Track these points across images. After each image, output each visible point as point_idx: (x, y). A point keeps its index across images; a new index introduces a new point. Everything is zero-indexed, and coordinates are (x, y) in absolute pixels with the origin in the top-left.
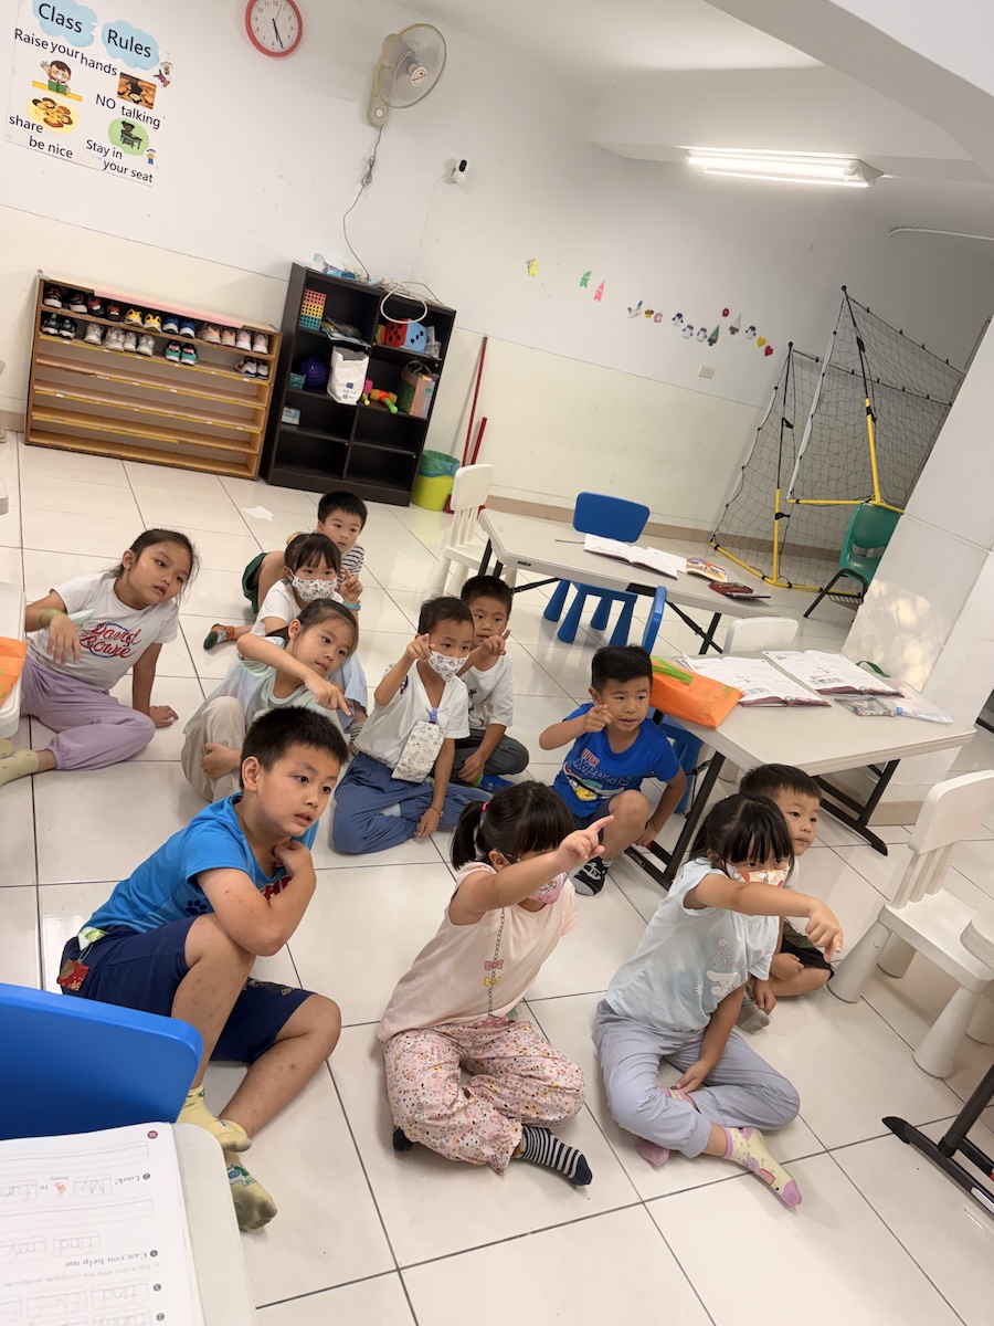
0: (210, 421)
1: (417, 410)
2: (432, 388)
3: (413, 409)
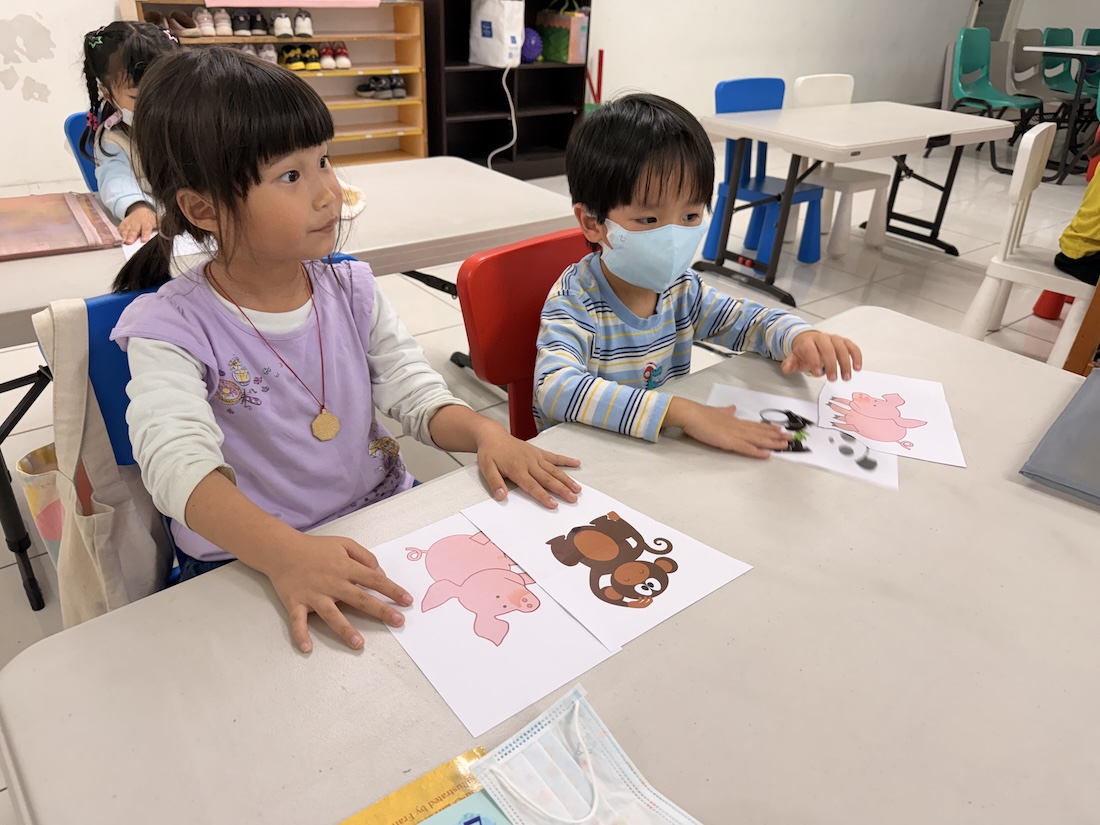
0: (369, 134)
1: (573, 58)
2: (586, 25)
3: (571, 55)
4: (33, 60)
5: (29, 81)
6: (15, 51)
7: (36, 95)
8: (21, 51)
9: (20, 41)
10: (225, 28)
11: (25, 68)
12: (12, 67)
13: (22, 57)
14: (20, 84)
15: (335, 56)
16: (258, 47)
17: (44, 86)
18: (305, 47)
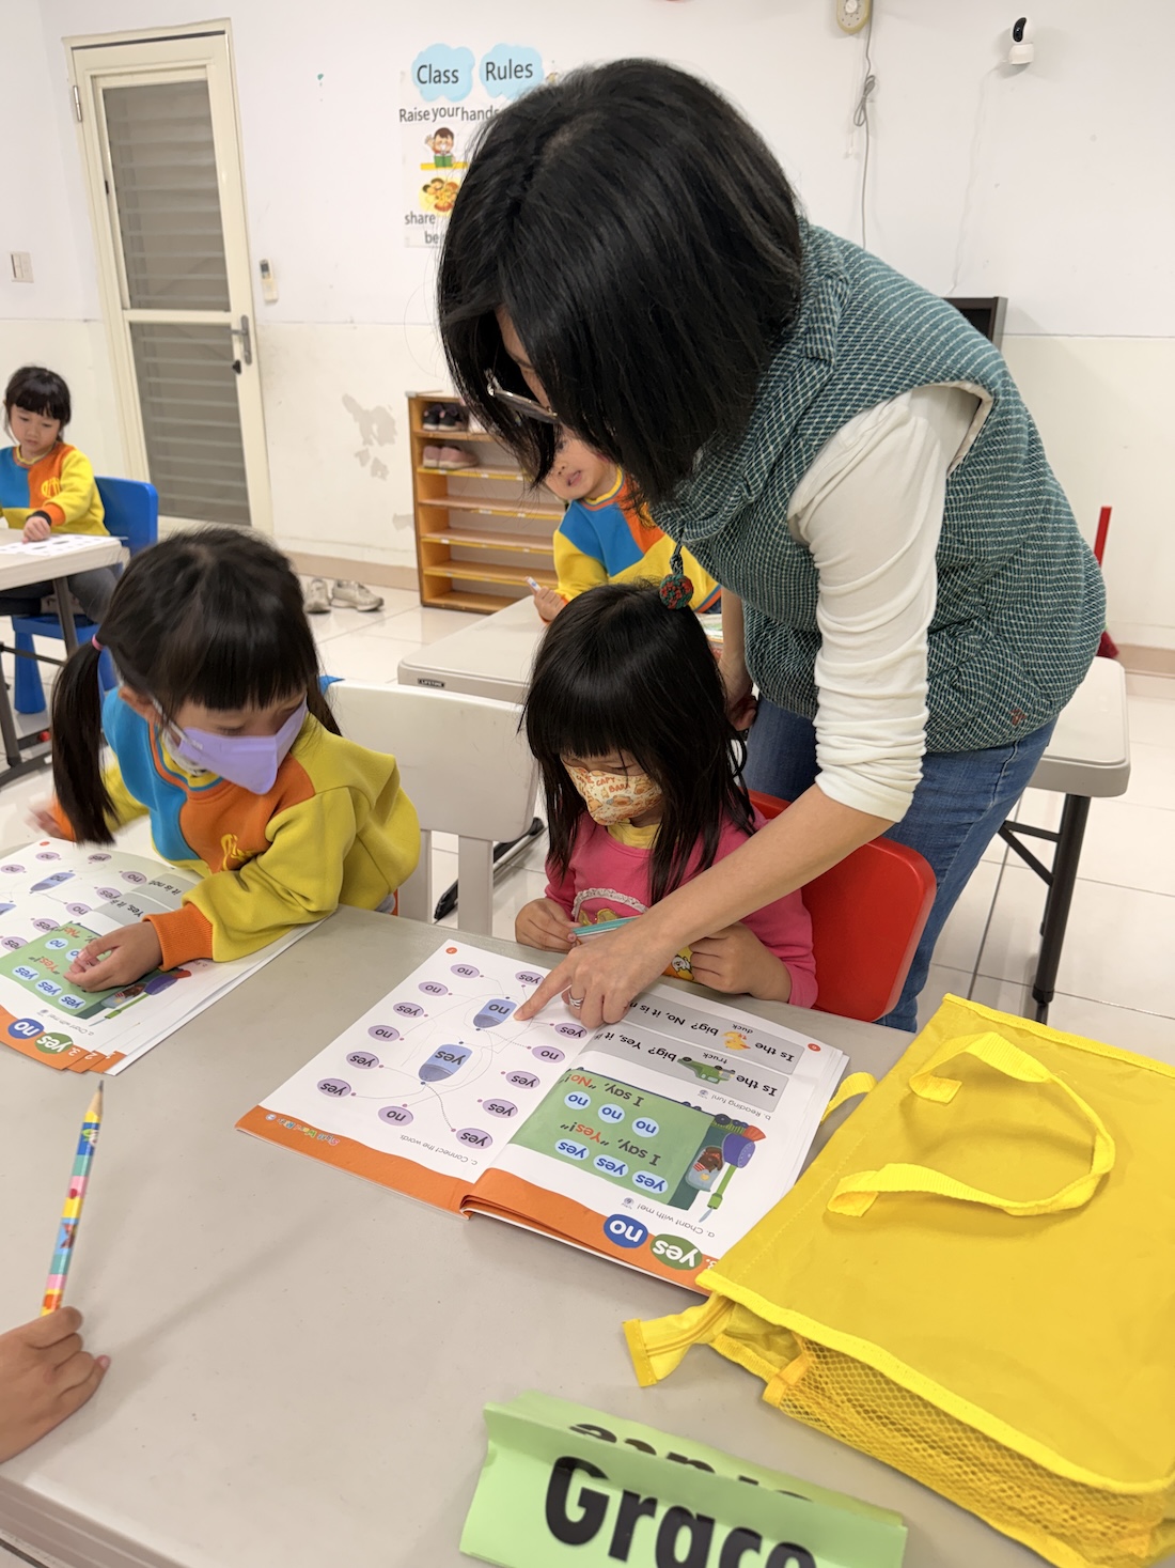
5: (376, 461)
6: (371, 437)
7: (379, 473)
8: (375, 437)
9: (375, 428)
11: (375, 451)
12: (367, 451)
13: (375, 442)
14: (370, 463)
17: (385, 467)
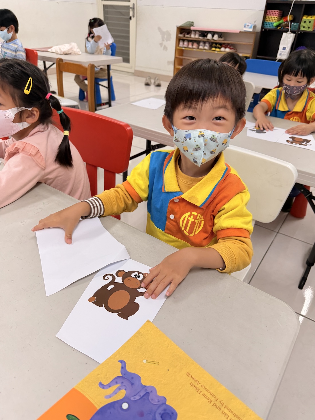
4: (167, 41)
6: (164, 39)
10: (197, 36)
12: (163, 43)
14: (163, 46)
15: (226, 48)
16: (205, 43)
17: (167, 48)
18: (216, 44)
